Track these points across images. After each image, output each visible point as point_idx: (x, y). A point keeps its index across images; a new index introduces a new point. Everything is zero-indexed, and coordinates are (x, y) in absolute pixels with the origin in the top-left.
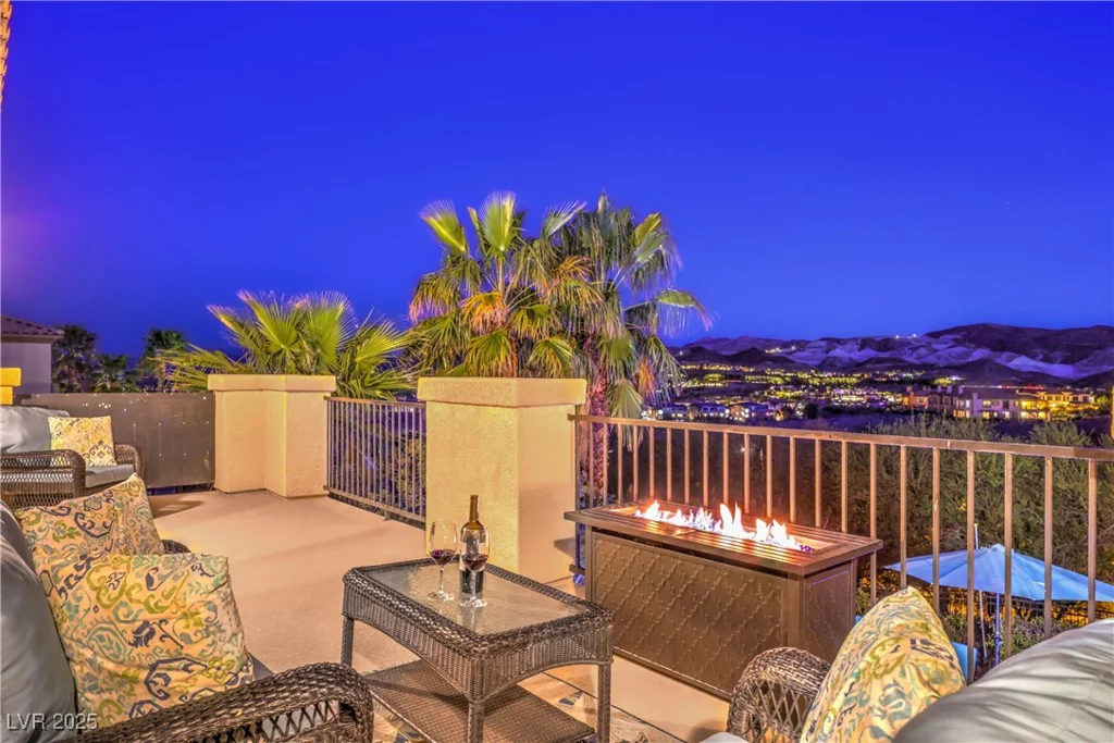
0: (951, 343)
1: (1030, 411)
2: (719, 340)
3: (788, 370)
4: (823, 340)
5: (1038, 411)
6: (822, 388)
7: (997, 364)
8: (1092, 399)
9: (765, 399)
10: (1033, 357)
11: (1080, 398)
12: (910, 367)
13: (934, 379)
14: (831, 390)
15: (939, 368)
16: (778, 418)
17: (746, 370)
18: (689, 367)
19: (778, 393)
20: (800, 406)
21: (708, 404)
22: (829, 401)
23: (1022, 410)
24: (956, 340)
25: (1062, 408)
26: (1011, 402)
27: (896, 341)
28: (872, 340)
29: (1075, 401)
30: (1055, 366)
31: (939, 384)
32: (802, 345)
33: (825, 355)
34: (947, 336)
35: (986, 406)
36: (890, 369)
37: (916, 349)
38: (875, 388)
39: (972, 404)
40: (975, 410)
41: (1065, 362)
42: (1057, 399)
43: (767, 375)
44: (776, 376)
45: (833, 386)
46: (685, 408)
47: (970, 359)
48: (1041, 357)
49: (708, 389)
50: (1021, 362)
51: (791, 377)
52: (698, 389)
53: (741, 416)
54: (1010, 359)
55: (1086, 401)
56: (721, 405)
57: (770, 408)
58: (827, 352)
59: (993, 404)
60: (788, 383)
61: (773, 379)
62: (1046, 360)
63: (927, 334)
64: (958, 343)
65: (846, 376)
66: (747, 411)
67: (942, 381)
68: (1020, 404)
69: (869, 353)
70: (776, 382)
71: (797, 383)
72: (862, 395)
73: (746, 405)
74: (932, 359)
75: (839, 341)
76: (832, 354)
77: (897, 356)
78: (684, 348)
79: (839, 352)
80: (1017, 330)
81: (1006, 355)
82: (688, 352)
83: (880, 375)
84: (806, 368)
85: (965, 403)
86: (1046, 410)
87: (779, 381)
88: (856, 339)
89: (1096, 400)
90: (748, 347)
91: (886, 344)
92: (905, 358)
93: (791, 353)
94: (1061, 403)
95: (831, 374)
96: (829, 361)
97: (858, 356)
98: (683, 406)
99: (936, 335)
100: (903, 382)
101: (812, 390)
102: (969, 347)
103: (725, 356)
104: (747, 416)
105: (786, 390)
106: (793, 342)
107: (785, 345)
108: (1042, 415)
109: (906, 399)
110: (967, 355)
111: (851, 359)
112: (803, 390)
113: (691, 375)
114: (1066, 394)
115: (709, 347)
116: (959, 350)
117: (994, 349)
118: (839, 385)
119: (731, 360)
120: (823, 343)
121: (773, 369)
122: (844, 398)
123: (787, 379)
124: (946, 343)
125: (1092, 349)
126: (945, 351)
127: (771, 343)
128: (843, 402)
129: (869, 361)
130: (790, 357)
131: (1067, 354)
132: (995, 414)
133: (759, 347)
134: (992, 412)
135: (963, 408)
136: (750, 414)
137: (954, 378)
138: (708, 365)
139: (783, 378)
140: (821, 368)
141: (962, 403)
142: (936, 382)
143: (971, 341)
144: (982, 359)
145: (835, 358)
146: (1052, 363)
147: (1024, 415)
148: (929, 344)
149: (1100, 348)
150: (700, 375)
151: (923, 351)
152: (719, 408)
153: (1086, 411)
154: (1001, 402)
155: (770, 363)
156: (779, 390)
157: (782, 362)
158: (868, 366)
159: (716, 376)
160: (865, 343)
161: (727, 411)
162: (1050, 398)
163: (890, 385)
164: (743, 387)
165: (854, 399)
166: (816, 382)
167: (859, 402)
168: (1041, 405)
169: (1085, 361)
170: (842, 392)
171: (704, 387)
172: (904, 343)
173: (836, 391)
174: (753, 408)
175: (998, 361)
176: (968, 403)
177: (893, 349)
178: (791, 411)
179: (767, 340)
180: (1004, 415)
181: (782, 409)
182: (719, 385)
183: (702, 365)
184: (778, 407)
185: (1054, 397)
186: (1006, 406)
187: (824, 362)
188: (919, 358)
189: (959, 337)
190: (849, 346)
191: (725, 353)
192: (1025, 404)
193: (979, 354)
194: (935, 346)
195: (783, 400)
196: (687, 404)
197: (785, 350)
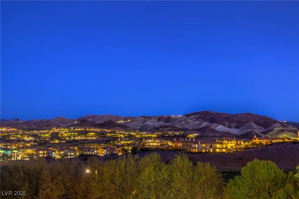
0: (194, 119)
1: (220, 149)
2: (95, 116)
3: (126, 131)
4: (142, 117)
5: (223, 148)
6: (141, 139)
7: (211, 128)
8: (242, 143)
9: (114, 145)
10: (224, 125)
11: (239, 142)
12: (178, 130)
13: (188, 135)
14: (145, 140)
15: (189, 130)
16: (120, 154)
17: (107, 131)
18: (79, 129)
19: (122, 142)
20: (130, 148)
21: (86, 148)
22: (144, 145)
23: (217, 148)
24: (196, 118)
25: (232, 147)
26: (213, 145)
27: (172, 118)
28: (163, 117)
29: (237, 144)
30: (232, 129)
31: (189, 137)
32: (133, 119)
33: (143, 124)
34: (192, 116)
35: (204, 147)
36: (170, 131)
37: (180, 121)
38: (163, 139)
39: (198, 146)
40: (199, 148)
41: (235, 128)
42: (231, 143)
43: (117, 133)
44: (121, 134)
45: (146, 138)
46: (75, 150)
47: (202, 126)
48: (227, 125)
49: (89, 140)
50: (220, 128)
51: (128, 134)
52: (84, 140)
53: (102, 154)
54: (216, 127)
55: (241, 144)
56: (93, 148)
57: (116, 149)
58: (144, 122)
59: (206, 146)
60: (126, 137)
61: (119, 136)
62: (230, 127)
63: (185, 115)
64: (197, 119)
65: (152, 134)
66: (105, 151)
67: (191, 136)
68: (216, 146)
69: (162, 123)
70: (121, 136)
71: (130, 137)
72: (158, 143)
73: (105, 148)
74: (186, 126)
75: (149, 118)
76: (146, 123)
77: (173, 125)
78: (78, 120)
79: (149, 123)
80: (219, 114)
81: (215, 124)
82: (79, 122)
83: (166, 133)
84: (134, 130)
85: (196, 146)
86: (226, 148)
87: (122, 136)
88: (156, 117)
89: (244, 144)
90: (108, 119)
91: (168, 120)
92: (176, 126)
93: (128, 123)
94: (232, 145)
95: (145, 133)
96: (145, 126)
97: (157, 124)
98: (74, 149)
99: (188, 116)
100: (175, 136)
101: (137, 141)
102: (201, 121)
103: (97, 124)
104: (105, 153)
105: (125, 141)
106: (129, 118)
107: (125, 119)
108: (224, 150)
109: (174, 144)
110: (200, 124)
111: (154, 126)
112: (133, 140)
113: (81, 133)
114: (234, 141)
115: (90, 120)
116: (197, 122)
117: (210, 122)
118: (149, 138)
119: (100, 126)
120: (142, 119)
121: (120, 131)
122: (151, 144)
123: (126, 135)
124: (192, 119)
125: (245, 122)
126: (192, 123)
127: (119, 118)
128: (150, 146)
129: (161, 127)
130: (127, 125)
131: (236, 124)
132: (207, 150)
133: (113, 120)
134: (206, 149)
135: (195, 148)
136: (106, 152)
137: (195, 135)
138: (89, 128)
139: (124, 135)
140: (141, 130)
141: (194, 146)
142: (188, 136)
143: (202, 118)
144: (206, 126)
145: (147, 125)
146: (232, 128)
147: (218, 150)
148: (186, 120)
149: (247, 122)
150: (85, 133)
151: (183, 123)
152: (92, 150)
153: (239, 148)
154: (209, 145)
155: (118, 127)
156: (122, 141)
157: (123, 127)
158: (161, 129)
159: (93, 134)
160: (160, 119)
161: (96, 151)
162: (228, 143)
163: (170, 138)
164: (106, 139)
165: (155, 144)
166: (139, 136)
167: (157, 145)
168: (224, 146)
169: (242, 127)
170: (150, 141)
171: (87, 139)
172: (176, 119)
173: (147, 141)
174: (108, 149)
175: (212, 127)
176: (197, 146)
177: (171, 121)
178: (126, 150)
179: (118, 117)
180: (210, 151)
181: (121, 150)
182: (94, 138)
183: (86, 129)
184: (120, 149)
185: (230, 142)
186: (211, 147)
187: (142, 127)
188: (182, 125)
189: (197, 116)
190: (153, 120)
191: (97, 122)
192: (218, 146)
193: (205, 124)
194: (188, 121)
195: (123, 145)
196: (76, 148)
197: (125, 122)
